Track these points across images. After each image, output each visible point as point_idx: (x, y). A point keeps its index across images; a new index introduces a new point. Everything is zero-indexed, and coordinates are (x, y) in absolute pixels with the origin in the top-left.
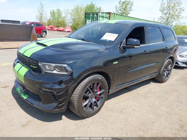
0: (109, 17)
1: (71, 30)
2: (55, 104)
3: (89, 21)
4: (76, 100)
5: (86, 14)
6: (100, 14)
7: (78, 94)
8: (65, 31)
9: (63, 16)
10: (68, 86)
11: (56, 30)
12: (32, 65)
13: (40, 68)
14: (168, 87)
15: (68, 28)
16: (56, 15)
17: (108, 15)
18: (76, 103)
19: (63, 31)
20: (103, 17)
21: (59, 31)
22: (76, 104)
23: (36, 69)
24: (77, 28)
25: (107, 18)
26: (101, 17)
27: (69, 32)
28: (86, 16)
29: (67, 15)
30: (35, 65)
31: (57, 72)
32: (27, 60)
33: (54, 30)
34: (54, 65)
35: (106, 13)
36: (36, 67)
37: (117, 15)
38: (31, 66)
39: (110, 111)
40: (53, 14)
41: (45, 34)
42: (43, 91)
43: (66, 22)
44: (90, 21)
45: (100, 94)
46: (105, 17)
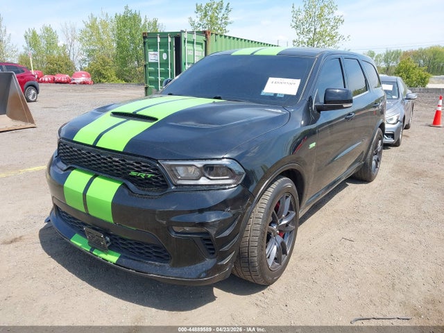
0: (206, 42)
1: (89, 80)
2: (209, 262)
3: (156, 53)
4: (256, 244)
5: (144, 38)
6: (185, 36)
7: (259, 229)
8: (74, 83)
9: (60, 44)
10: (239, 214)
11: (49, 82)
12: (137, 171)
13: (162, 177)
14: (385, 190)
15: (80, 75)
16: (43, 43)
17: (202, 39)
18: (256, 252)
19: (67, 83)
20: (193, 43)
21: (57, 82)
22: (256, 255)
23: (149, 179)
24: (103, 72)
25: (202, 44)
26: (188, 42)
27: (84, 83)
28: (144, 43)
29: (73, 41)
30: (145, 171)
31: (209, 180)
32: (117, 159)
33: (45, 82)
34: (199, 164)
35: (199, 33)
36: (149, 176)
37: (221, 36)
38: (133, 173)
39: (308, 259)
40: (33, 40)
41: (33, 92)
42: (177, 233)
43: (71, 58)
44: (158, 53)
45: (287, 225)
46: (197, 43)
